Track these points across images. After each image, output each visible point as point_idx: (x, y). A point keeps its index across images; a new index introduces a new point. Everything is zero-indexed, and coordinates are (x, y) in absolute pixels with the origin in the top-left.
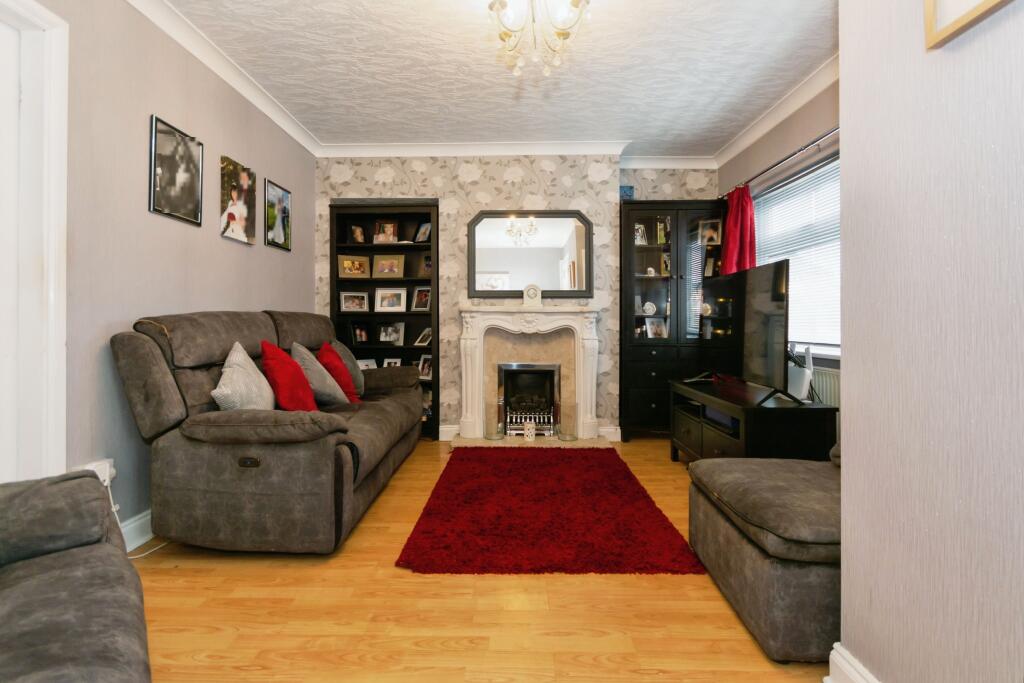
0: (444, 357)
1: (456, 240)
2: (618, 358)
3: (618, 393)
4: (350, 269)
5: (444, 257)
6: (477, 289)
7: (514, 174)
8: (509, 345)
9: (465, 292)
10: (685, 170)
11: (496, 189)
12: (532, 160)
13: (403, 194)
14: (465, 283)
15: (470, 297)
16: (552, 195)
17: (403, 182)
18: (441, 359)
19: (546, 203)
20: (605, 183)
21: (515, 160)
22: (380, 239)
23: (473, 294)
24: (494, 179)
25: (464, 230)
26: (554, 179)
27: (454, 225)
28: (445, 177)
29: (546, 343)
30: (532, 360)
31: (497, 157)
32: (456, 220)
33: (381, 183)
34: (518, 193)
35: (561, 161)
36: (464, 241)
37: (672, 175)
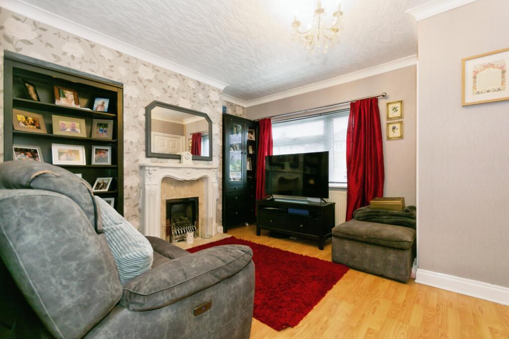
0: (127, 198)
1: (137, 117)
2: (221, 191)
3: (221, 209)
4: (24, 123)
5: (128, 127)
6: (152, 151)
7: (173, 83)
8: (172, 188)
9: (144, 153)
10: (236, 105)
11: (163, 89)
12: (184, 79)
13: (93, 71)
14: (144, 147)
15: (147, 156)
16: (194, 102)
17: (91, 62)
18: (125, 200)
19: (191, 106)
20: (216, 102)
21: (174, 75)
22: (61, 102)
23: (149, 154)
24: (162, 82)
25: (143, 111)
26: (195, 93)
27: (135, 106)
28: (128, 70)
29: (192, 185)
30: (185, 195)
31: (165, 69)
32: (137, 102)
33: (69, 54)
34: (176, 96)
35: (198, 84)
36: (143, 119)
37: (231, 105)
